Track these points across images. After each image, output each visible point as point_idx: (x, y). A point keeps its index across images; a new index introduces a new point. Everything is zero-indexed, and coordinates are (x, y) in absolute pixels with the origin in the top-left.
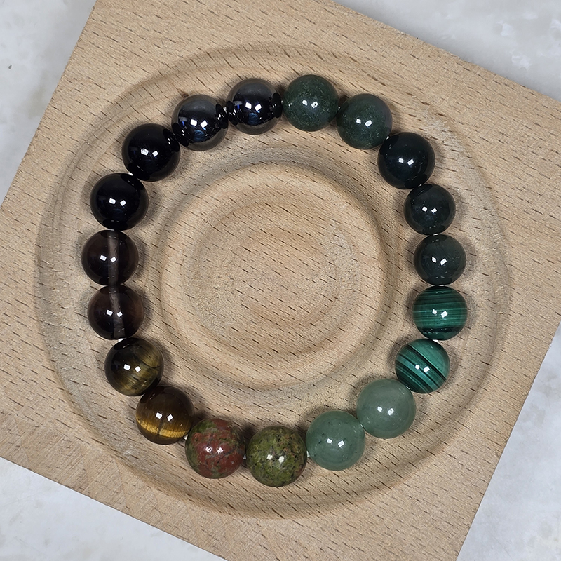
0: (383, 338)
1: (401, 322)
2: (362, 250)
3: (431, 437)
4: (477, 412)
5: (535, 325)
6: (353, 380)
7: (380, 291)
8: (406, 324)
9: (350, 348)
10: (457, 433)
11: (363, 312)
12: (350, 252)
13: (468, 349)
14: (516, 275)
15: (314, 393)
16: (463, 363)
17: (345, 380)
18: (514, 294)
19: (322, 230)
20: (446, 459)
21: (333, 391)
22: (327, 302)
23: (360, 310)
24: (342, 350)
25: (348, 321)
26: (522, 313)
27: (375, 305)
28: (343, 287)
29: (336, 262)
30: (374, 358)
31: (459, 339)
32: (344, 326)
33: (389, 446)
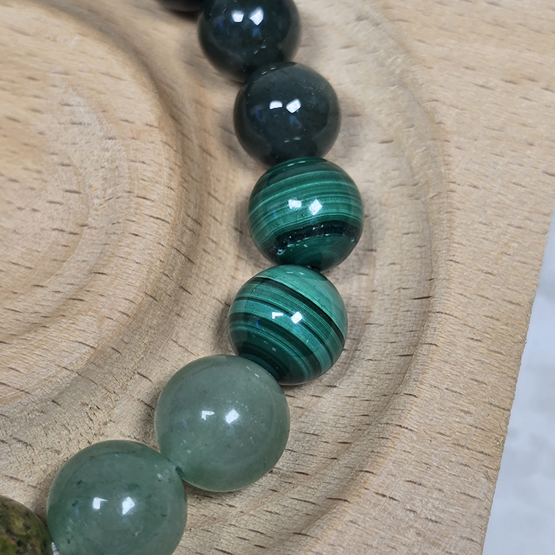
0: (197, 292)
1: (230, 260)
2: (122, 115)
3: (336, 472)
4: (425, 392)
5: (508, 202)
6: (143, 389)
7: (173, 185)
8: (242, 265)
9: (124, 306)
10: (389, 444)
11: (141, 231)
12: (99, 127)
13: (380, 289)
14: (448, 117)
15: (58, 426)
16: (374, 318)
17: (124, 388)
18: (453, 151)
19: (36, 103)
20: (375, 505)
21: (101, 416)
22: (64, 239)
23: (134, 228)
24: (105, 312)
25: (113, 255)
26: (475, 183)
27: (167, 213)
28: (96, 201)
29: (75, 159)
30: (183, 335)
31: (356, 277)
32: (104, 266)
33: (246, 517)
